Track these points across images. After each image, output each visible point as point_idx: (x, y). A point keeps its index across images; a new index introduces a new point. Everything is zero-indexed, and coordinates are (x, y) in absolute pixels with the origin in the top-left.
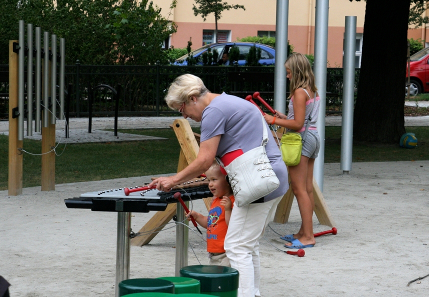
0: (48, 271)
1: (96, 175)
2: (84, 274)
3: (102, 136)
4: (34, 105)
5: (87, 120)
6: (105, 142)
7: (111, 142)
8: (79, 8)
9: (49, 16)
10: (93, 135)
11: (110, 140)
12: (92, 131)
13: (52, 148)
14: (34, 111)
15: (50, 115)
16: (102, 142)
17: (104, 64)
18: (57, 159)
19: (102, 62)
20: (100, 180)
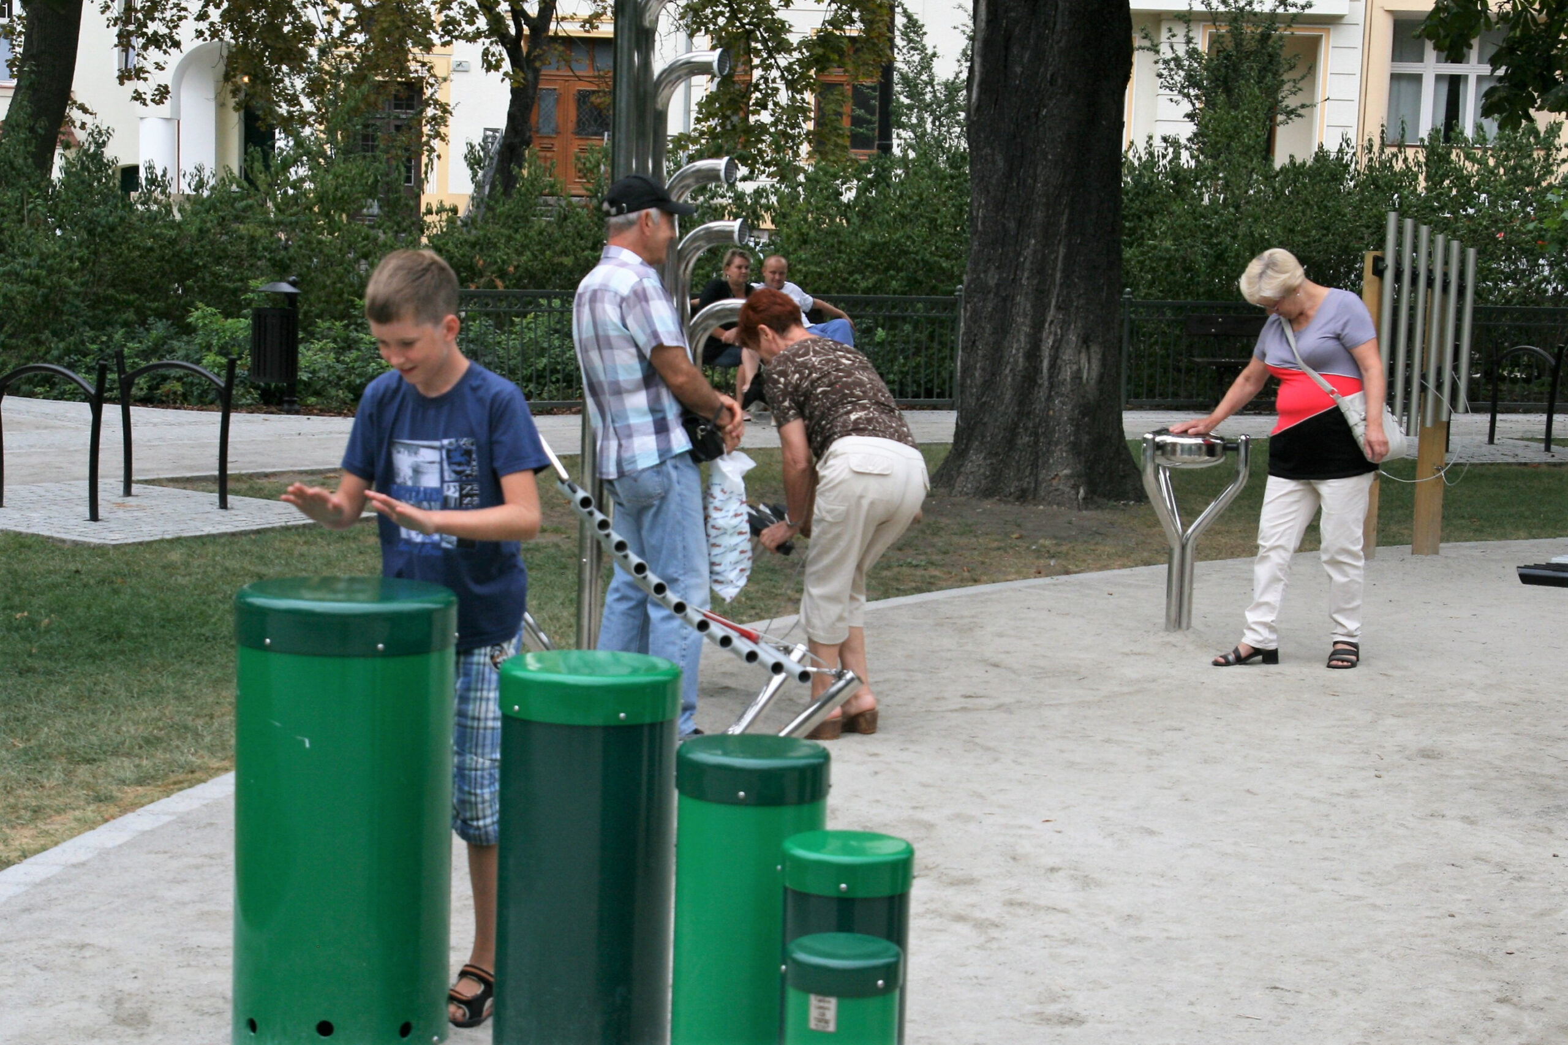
0: (1452, 710)
1: (1517, 528)
2: (1527, 720)
3: (1519, 452)
4: (1408, 382)
5: (1486, 418)
6: (1525, 464)
7: (1539, 464)
8: (1472, 190)
9: (1410, 207)
10: (1499, 448)
11: (1537, 460)
12: (1496, 441)
13: (1439, 470)
14: (1407, 394)
15: (1438, 402)
16: (1520, 464)
17: (1520, 304)
18: (1447, 491)
19: (1515, 301)
20: (1527, 539)
